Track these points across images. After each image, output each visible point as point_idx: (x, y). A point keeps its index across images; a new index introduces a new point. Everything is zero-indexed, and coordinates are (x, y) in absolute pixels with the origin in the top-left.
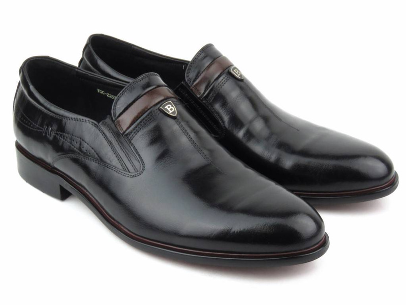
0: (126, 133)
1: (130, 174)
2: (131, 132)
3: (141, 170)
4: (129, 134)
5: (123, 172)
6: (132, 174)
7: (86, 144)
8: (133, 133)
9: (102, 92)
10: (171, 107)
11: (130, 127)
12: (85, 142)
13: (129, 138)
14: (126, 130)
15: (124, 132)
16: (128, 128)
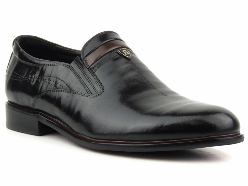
0: (91, 68)
1: (92, 95)
2: (95, 67)
3: (101, 91)
4: (93, 68)
5: (87, 95)
6: (94, 95)
7: (60, 81)
8: (96, 67)
10: (126, 52)
11: (94, 63)
12: (60, 79)
13: (93, 71)
14: (91, 66)
15: (90, 67)
16: (93, 64)
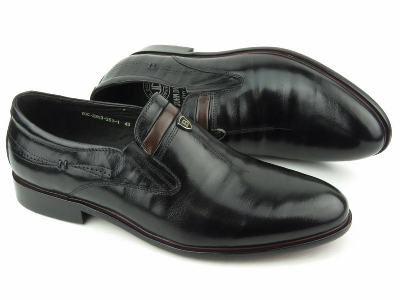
0: (154, 154)
9: (88, 114)
11: (156, 147)
